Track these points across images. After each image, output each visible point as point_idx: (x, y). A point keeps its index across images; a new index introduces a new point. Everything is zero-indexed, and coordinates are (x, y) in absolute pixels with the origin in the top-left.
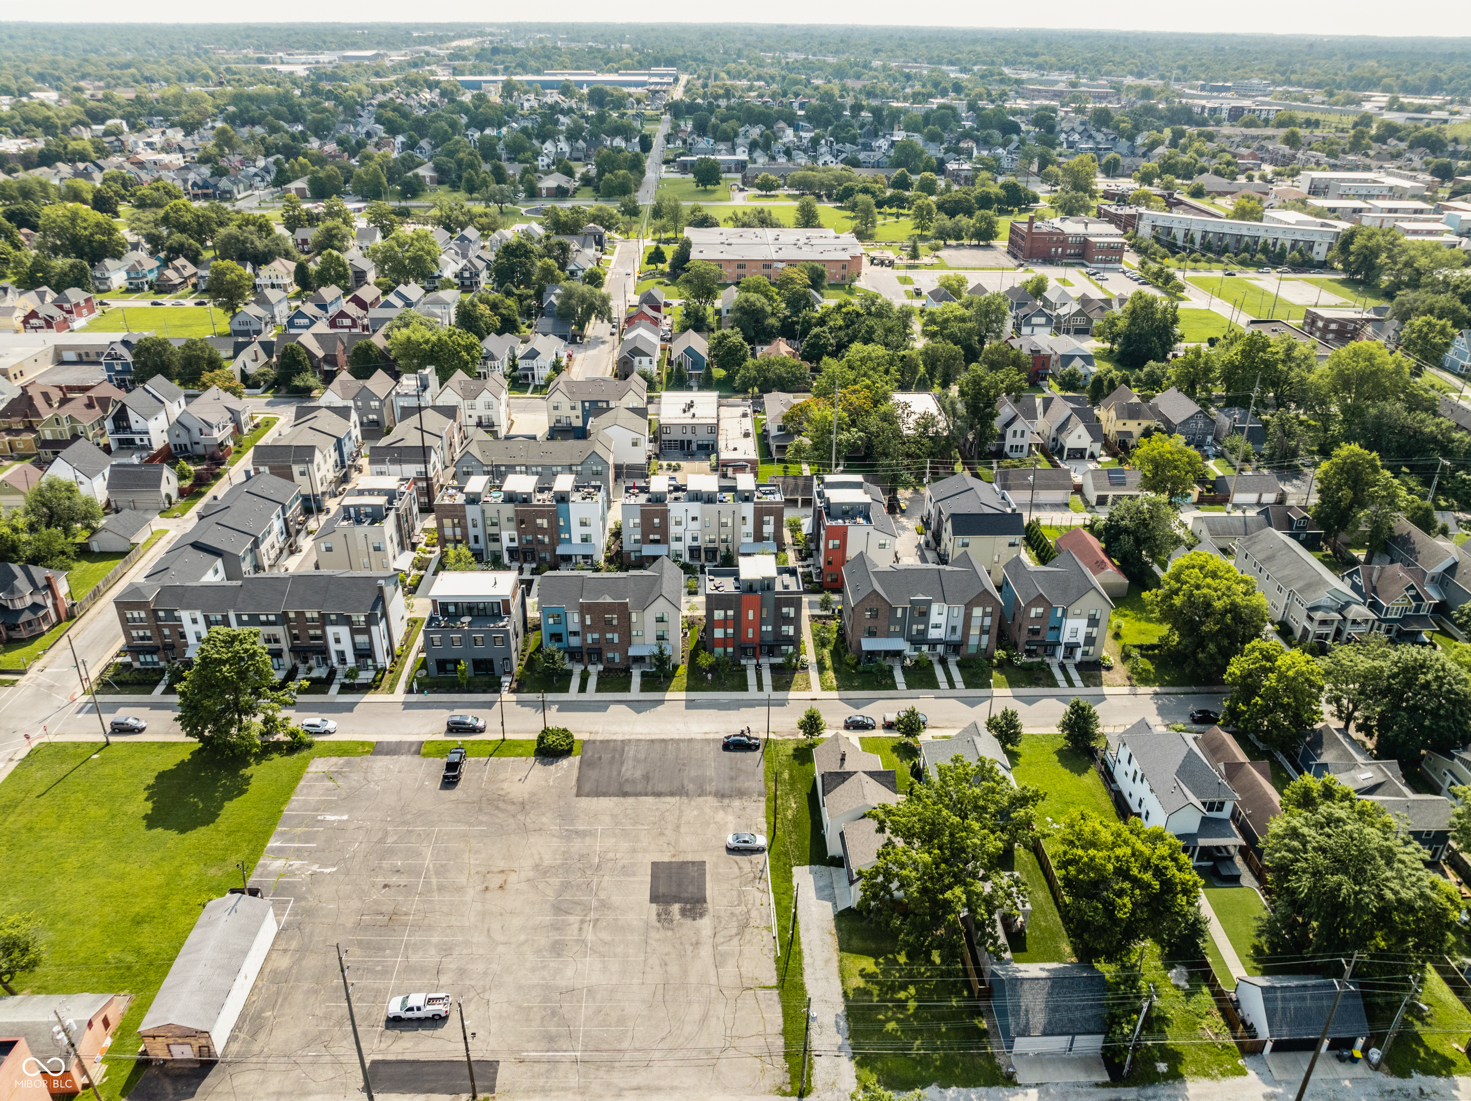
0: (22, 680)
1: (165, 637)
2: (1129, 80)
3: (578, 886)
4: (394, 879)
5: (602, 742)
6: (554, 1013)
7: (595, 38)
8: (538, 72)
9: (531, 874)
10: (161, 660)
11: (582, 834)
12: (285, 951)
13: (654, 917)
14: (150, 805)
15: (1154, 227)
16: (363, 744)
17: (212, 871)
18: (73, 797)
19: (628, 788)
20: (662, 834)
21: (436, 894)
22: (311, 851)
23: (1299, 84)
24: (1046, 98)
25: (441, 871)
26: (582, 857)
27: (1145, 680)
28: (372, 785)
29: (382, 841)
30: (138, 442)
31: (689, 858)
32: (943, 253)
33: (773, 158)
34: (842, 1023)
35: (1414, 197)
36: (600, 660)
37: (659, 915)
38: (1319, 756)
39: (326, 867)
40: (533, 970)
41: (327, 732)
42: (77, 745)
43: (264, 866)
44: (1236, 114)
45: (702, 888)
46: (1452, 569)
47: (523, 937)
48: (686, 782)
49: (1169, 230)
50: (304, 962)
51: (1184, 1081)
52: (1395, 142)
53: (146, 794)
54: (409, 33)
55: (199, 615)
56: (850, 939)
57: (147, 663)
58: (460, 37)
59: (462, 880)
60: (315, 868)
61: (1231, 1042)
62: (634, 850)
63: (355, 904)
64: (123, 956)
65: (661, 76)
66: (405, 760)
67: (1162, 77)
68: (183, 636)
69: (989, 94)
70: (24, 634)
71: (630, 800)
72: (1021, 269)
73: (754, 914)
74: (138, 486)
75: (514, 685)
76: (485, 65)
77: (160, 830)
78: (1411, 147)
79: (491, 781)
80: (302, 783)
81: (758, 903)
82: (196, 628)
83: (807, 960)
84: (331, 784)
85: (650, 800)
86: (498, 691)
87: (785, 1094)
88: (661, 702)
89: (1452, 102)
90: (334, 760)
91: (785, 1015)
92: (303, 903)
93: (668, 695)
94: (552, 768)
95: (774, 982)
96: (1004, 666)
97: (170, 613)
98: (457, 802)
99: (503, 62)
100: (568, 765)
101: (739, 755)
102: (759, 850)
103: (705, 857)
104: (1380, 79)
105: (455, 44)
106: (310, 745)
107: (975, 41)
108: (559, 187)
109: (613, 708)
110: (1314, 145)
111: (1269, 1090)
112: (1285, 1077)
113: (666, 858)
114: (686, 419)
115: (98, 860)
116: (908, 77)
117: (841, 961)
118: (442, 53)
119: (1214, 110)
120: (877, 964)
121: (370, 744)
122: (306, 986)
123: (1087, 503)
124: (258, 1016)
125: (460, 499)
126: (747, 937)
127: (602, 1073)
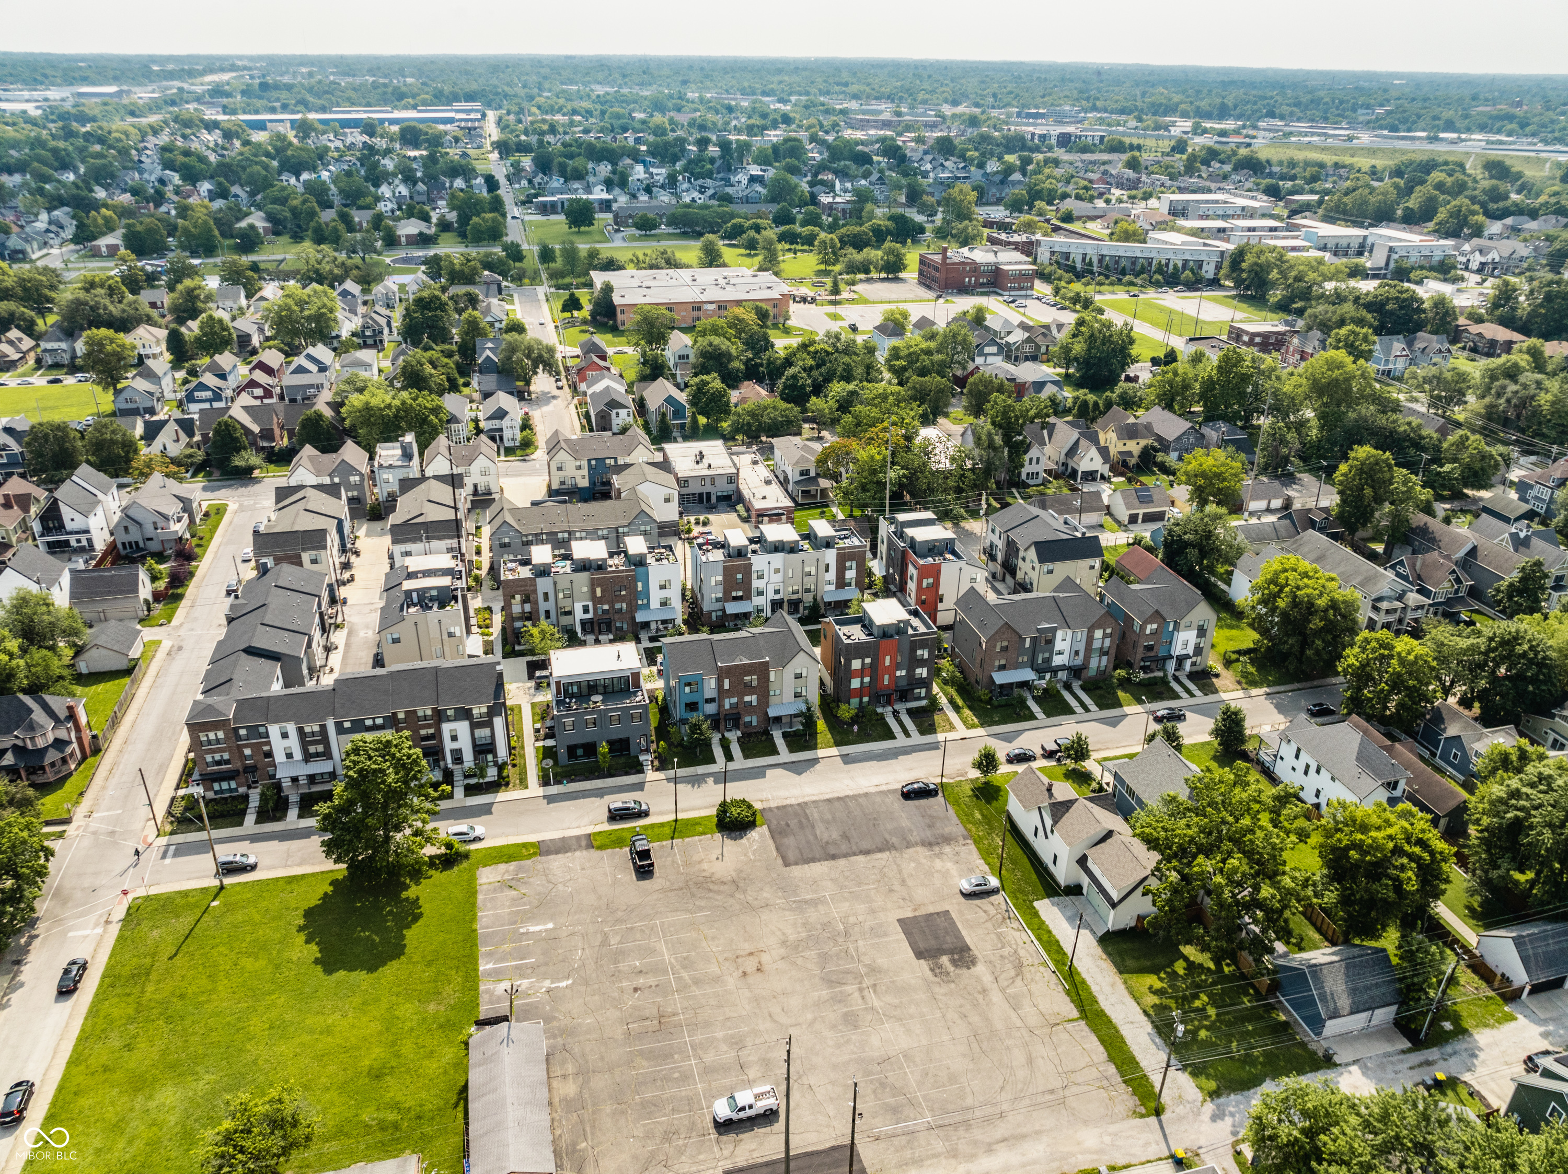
0: (70, 829)
1: (246, 758)
2: (948, 110)
3: (837, 955)
4: (641, 981)
5: (778, 808)
6: (883, 1085)
7: (371, 72)
8: (323, 109)
9: (782, 951)
10: (239, 785)
11: (814, 903)
12: (564, 1077)
13: (929, 973)
14: (314, 947)
15: (1053, 253)
16: (524, 845)
17: (432, 1007)
18: (214, 952)
19: (832, 850)
20: (891, 891)
21: (694, 988)
22: (533, 968)
23: (1106, 111)
24: (876, 128)
25: (687, 963)
26: (824, 926)
27: (1253, 683)
28: (560, 887)
29: (605, 942)
30: (74, 543)
31: (931, 909)
32: (859, 288)
33: (634, 196)
34: (1158, 1040)
35: (1264, 216)
36: (737, 726)
37: (932, 970)
38: (1444, 730)
39: (559, 980)
40: (838, 1046)
41: (477, 839)
42: (185, 894)
43: (487, 991)
44: (1065, 141)
45: (959, 936)
46: (1473, 552)
47: (809, 1016)
48: (888, 837)
49: (1067, 256)
50: (592, 1084)
51: (1471, 1035)
52: (1218, 165)
53: (301, 938)
54: (147, 66)
55: (291, 728)
56: (1123, 960)
57: (222, 791)
58: (211, 70)
59: (714, 969)
60: (547, 984)
61: (1491, 994)
62: (873, 911)
63: (612, 1014)
64: (381, 1116)
65: (468, 112)
66: (581, 856)
67: (977, 105)
68: (269, 754)
69: (821, 126)
70: (50, 776)
71: (842, 862)
72: (941, 300)
73: (1022, 953)
74: (109, 593)
75: (656, 763)
76: (259, 103)
77: (342, 973)
78: (1235, 169)
79: (687, 864)
80: (480, 897)
81: (1020, 942)
82: (286, 743)
83: (1094, 989)
84: (514, 893)
85: (861, 858)
86: (642, 771)
87: (1142, 1116)
88: (816, 761)
89: (1244, 127)
90: (502, 867)
91: (1102, 1042)
92: (555, 1024)
93: (821, 753)
94: (744, 841)
95: (1075, 1014)
96: (1125, 683)
97: (254, 731)
98: (662, 890)
99: (278, 100)
100: (757, 836)
101: (923, 802)
102: (994, 892)
103: (947, 907)
104: (1177, 105)
105: (209, 78)
106: (466, 856)
107: (779, 71)
108: (421, 234)
109: (769, 772)
110: (1151, 169)
111: (1542, 1029)
112: (1549, 1015)
113: (910, 914)
114: (702, 470)
115: (288, 1017)
116: (730, 109)
117: (1125, 982)
118: (199, 89)
119: (1043, 137)
120: (1161, 979)
121: (532, 845)
122: (608, 1108)
123: (1119, 523)
124: (573, 1150)
125: (525, 572)
126: (1028, 976)
127: (962, 1132)
